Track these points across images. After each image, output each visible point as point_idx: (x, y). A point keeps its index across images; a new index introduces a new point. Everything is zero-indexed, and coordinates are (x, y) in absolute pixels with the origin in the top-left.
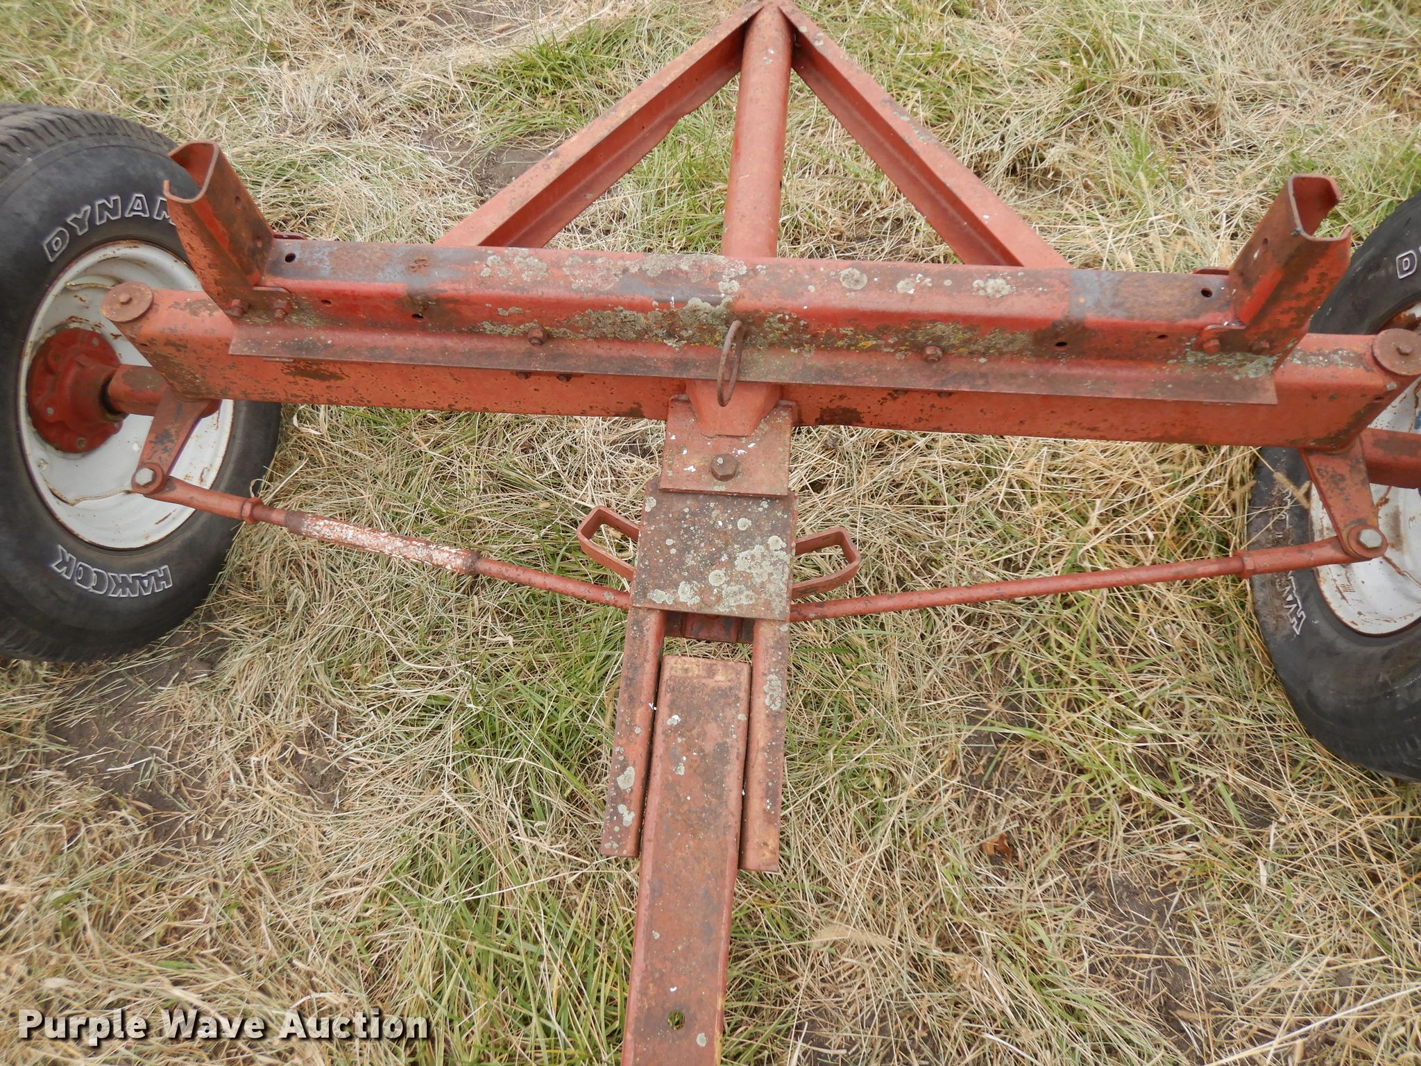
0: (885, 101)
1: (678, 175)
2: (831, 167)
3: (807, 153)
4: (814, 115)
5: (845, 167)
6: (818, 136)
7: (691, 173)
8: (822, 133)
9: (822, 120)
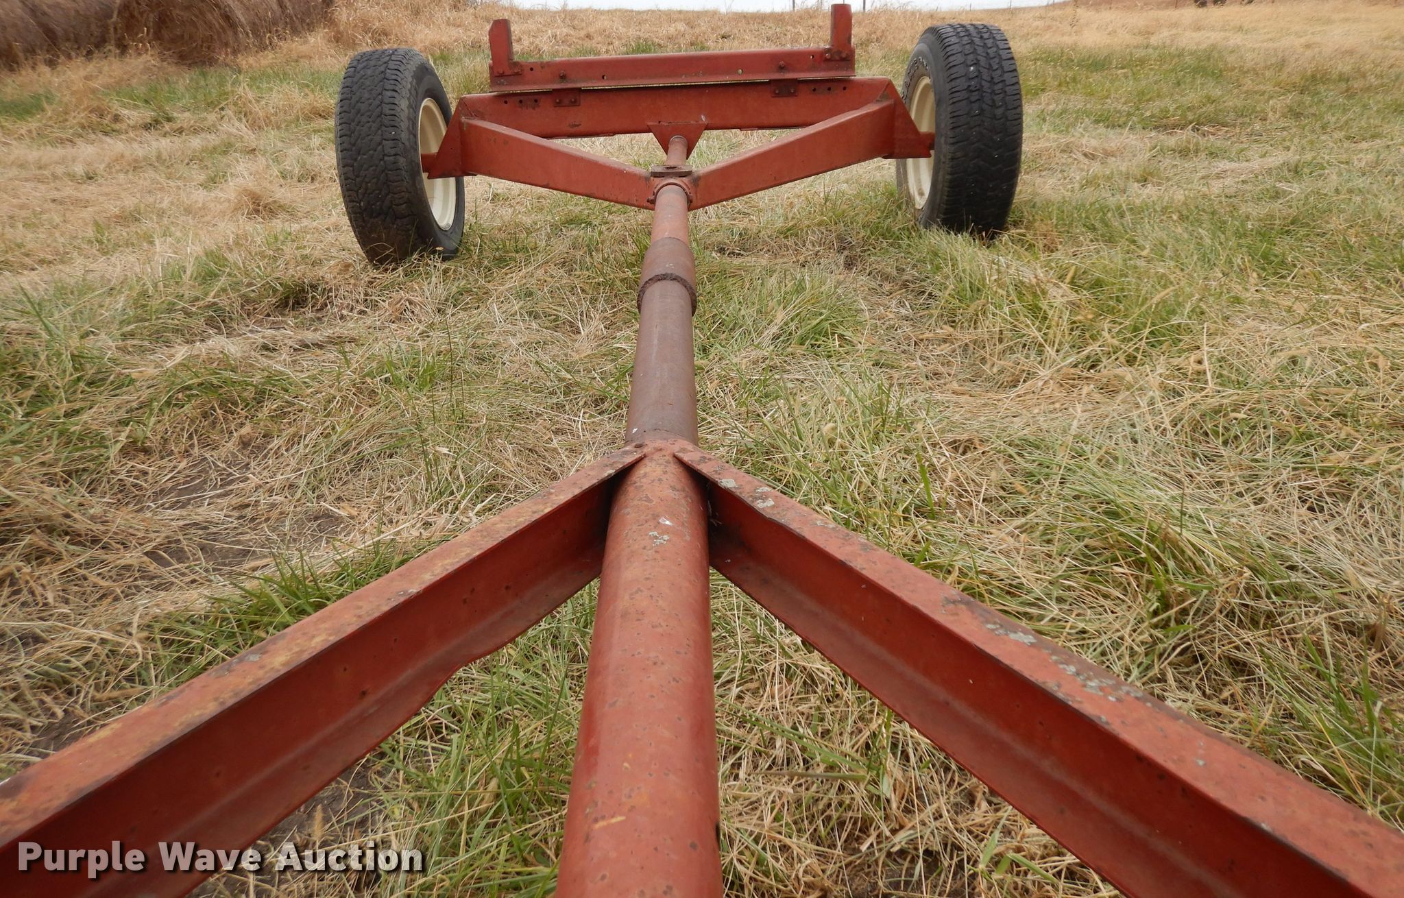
0: (949, 601)
1: (493, 784)
2: (779, 752)
3: (733, 729)
4: (739, 664)
5: (803, 749)
6: (748, 698)
7: (520, 778)
8: (755, 692)
9: (753, 671)
